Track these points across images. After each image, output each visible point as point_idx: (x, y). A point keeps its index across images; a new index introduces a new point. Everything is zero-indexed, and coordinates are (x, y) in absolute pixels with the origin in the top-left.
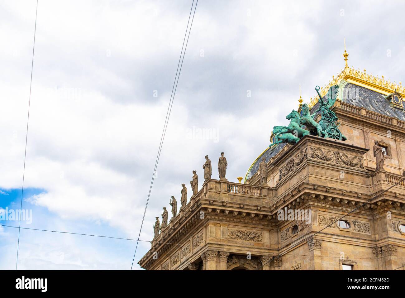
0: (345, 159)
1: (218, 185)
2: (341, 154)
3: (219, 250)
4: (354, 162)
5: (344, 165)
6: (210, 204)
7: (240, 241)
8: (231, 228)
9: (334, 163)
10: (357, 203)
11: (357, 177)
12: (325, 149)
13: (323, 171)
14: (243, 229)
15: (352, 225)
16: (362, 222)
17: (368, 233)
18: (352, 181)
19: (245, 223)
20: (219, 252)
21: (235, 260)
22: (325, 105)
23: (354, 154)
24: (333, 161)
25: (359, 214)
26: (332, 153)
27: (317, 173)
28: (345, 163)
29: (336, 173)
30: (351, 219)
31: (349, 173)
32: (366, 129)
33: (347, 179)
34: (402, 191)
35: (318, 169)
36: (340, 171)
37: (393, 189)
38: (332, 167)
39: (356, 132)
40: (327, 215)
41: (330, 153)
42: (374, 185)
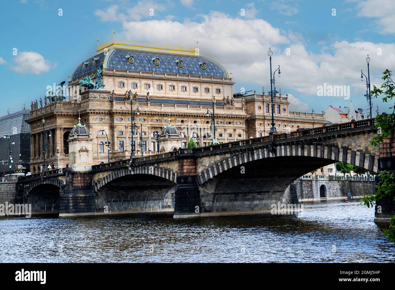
0: (102, 97)
1: (59, 105)
2: (101, 95)
3: (61, 127)
4: (106, 97)
5: (102, 99)
6: (57, 113)
7: (67, 123)
8: (64, 119)
9: (99, 99)
10: (105, 113)
11: (106, 103)
12: (95, 94)
13: (94, 103)
14: (68, 119)
15: (103, 119)
16: (107, 118)
17: (108, 121)
18: (104, 104)
19: (69, 117)
20: (60, 128)
21: (66, 129)
22: (98, 72)
23: (106, 94)
24: (98, 98)
25: (106, 115)
26: (98, 95)
27: (92, 103)
29: (99, 103)
30: (103, 117)
31: (103, 102)
32: (115, 78)
33: (102, 104)
34: (121, 107)
35: (92, 102)
36: (100, 101)
37: (117, 107)
38: (98, 100)
39: (111, 80)
40: (95, 117)
41: (97, 95)
42: (112, 106)
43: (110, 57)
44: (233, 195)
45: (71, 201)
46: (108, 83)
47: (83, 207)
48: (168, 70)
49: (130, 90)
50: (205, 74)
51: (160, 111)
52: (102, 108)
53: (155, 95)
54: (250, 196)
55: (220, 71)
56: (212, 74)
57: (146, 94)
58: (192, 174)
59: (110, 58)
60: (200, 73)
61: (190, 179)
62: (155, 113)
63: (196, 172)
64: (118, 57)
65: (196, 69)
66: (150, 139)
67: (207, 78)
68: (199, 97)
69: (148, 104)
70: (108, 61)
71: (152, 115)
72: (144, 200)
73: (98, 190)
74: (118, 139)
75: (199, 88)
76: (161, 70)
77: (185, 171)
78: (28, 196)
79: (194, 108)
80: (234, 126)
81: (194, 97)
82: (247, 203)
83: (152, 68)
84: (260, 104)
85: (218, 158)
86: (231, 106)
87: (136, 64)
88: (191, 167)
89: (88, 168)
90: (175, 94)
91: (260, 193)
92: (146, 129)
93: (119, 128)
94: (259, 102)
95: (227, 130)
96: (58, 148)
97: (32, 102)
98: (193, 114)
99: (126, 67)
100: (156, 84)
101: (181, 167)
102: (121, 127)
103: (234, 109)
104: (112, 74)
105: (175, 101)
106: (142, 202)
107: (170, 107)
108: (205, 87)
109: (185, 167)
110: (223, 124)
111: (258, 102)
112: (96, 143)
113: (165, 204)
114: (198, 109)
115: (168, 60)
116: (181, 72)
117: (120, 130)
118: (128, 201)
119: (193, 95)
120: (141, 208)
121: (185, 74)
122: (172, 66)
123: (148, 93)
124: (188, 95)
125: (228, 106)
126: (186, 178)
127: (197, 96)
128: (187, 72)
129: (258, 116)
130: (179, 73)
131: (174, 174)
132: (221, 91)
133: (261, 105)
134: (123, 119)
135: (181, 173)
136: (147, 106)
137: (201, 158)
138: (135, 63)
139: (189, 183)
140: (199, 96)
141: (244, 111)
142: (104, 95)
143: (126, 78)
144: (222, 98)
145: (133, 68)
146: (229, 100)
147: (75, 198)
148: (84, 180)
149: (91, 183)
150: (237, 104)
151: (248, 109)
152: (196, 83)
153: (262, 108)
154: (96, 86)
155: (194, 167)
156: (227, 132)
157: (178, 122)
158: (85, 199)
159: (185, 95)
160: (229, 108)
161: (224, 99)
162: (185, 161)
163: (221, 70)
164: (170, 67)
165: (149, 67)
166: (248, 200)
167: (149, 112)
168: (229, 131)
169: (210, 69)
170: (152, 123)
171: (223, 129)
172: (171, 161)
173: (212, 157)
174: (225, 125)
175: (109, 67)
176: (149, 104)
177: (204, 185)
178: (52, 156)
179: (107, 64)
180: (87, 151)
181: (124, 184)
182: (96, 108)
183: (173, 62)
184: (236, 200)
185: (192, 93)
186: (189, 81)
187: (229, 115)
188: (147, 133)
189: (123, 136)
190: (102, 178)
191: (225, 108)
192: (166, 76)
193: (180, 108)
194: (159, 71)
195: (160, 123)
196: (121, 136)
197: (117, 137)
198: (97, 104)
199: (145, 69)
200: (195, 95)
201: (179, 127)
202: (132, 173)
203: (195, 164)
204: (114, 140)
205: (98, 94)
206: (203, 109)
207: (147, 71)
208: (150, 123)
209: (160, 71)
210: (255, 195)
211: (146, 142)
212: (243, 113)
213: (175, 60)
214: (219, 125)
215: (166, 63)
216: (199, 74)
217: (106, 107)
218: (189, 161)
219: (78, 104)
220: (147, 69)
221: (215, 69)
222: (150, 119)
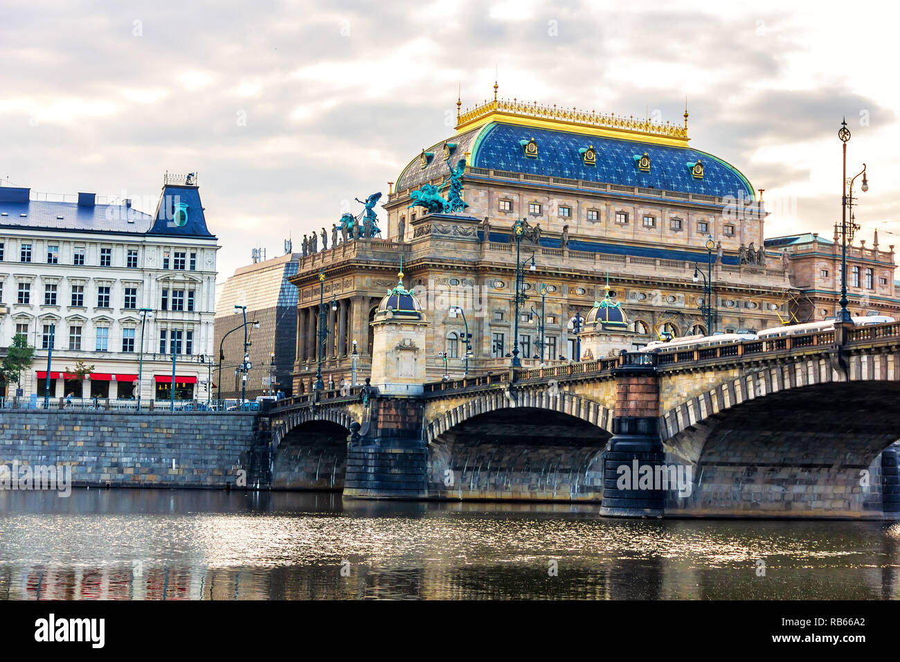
0: (461, 230)
1: (364, 244)
2: (458, 226)
4: (469, 232)
5: (460, 236)
6: (357, 263)
7: (380, 288)
8: (373, 278)
9: (453, 235)
10: (464, 267)
11: (469, 245)
12: (445, 224)
13: (442, 243)
14: (382, 279)
15: (460, 283)
16: (469, 279)
18: (465, 248)
19: (384, 274)
20: (364, 297)
21: (376, 301)
22: (455, 176)
23: (470, 225)
24: (451, 234)
25: (467, 273)
26: (451, 226)
27: (437, 245)
28: (461, 233)
29: (452, 244)
30: (460, 278)
31: (462, 242)
32: (492, 189)
33: (459, 247)
34: (502, 256)
35: (438, 242)
36: (456, 241)
37: (493, 256)
38: (450, 239)
39: (482, 193)
40: (442, 277)
41: (449, 226)
42: (481, 251)
43: (483, 141)
44: (744, 468)
45: (372, 463)
46: (476, 200)
47: (397, 478)
48: (614, 178)
49: (525, 219)
50: (701, 190)
51: (592, 270)
52: (459, 256)
53: (580, 232)
54: (784, 474)
55: (737, 184)
56: (717, 191)
57: (561, 230)
58: (648, 414)
59: (483, 144)
60: (688, 187)
61: (642, 426)
62: (579, 274)
63: (657, 409)
64: (501, 143)
65: (679, 178)
66: (565, 332)
67: (706, 198)
68: (683, 242)
69: (565, 252)
70: (478, 150)
71: (574, 277)
72: (538, 470)
73: (433, 440)
74: (493, 328)
75: (685, 220)
76: (599, 176)
77: (632, 405)
78: (280, 447)
79: (671, 268)
80: (764, 313)
81: (671, 241)
82: (776, 489)
83: (579, 170)
84: (826, 264)
85: (711, 378)
86: (759, 266)
87: (542, 160)
88: (646, 397)
89: (415, 388)
90: (628, 233)
91: (807, 467)
92: (557, 308)
93: (496, 303)
94: (824, 260)
95: (746, 322)
96: (355, 342)
97: (305, 236)
98: (668, 279)
99: (519, 166)
100: (585, 208)
101: (625, 394)
102: (499, 301)
103: (765, 273)
104: (487, 181)
105: (628, 249)
106: (534, 476)
107: (614, 263)
108: (699, 219)
109: (633, 396)
110: (737, 306)
111: (821, 260)
112: (441, 336)
113: (587, 483)
114: (679, 269)
115: (616, 153)
116: (644, 182)
117: (497, 307)
118: (502, 470)
119: (669, 237)
120: (531, 488)
121: (653, 187)
122: (623, 167)
123: (566, 228)
124: (657, 236)
125: (749, 266)
126: (633, 422)
127: (678, 240)
128: (659, 183)
129: (822, 292)
130: (640, 184)
131: (606, 411)
132: (737, 229)
133: (830, 268)
134: (506, 284)
135: (622, 409)
136: (561, 257)
137: (670, 375)
138: (539, 158)
139: (642, 434)
140: (684, 239)
141: (787, 280)
142: (464, 227)
143: (517, 192)
144: (736, 247)
145: (535, 168)
146: (752, 252)
147: (381, 457)
148: (404, 417)
149: (419, 425)
150: (771, 262)
151: (797, 274)
152: (679, 210)
153: (830, 274)
154: (448, 205)
155: (654, 397)
156: (745, 326)
157: (631, 297)
158: (403, 461)
159: (651, 235)
160: (753, 272)
161: (742, 249)
162: (634, 381)
163: (739, 182)
164: (619, 170)
165: (570, 169)
166: (779, 482)
167: (566, 270)
168: (751, 323)
169: (711, 179)
170: (571, 296)
171: (737, 320)
172: (600, 380)
173: (698, 376)
174: (742, 310)
175: (481, 164)
176: (567, 252)
177: (676, 439)
178: (341, 361)
179: (477, 156)
180: (413, 349)
181: (494, 430)
182: (446, 255)
183: (627, 160)
184: (750, 481)
185: (668, 232)
186: (662, 204)
187: (752, 286)
188: (559, 320)
189: (503, 323)
190: (444, 413)
191: (742, 269)
192: (609, 190)
193: (637, 265)
194: (593, 178)
195: (590, 298)
196: (499, 323)
197: (490, 325)
198: (448, 246)
199: (562, 172)
200: (674, 238)
201: (633, 308)
202: (513, 405)
203: (656, 390)
204: (482, 331)
205: (452, 224)
206: (690, 270)
207: (567, 177)
208: (566, 297)
209: (597, 177)
210: (797, 471)
211: (555, 338)
212: (785, 284)
213: (632, 155)
214: (728, 310)
215: (610, 162)
216: (685, 190)
217: (467, 253)
218: (642, 381)
219: (405, 245)
220: (567, 172)
221: (725, 179)
222: (566, 286)
